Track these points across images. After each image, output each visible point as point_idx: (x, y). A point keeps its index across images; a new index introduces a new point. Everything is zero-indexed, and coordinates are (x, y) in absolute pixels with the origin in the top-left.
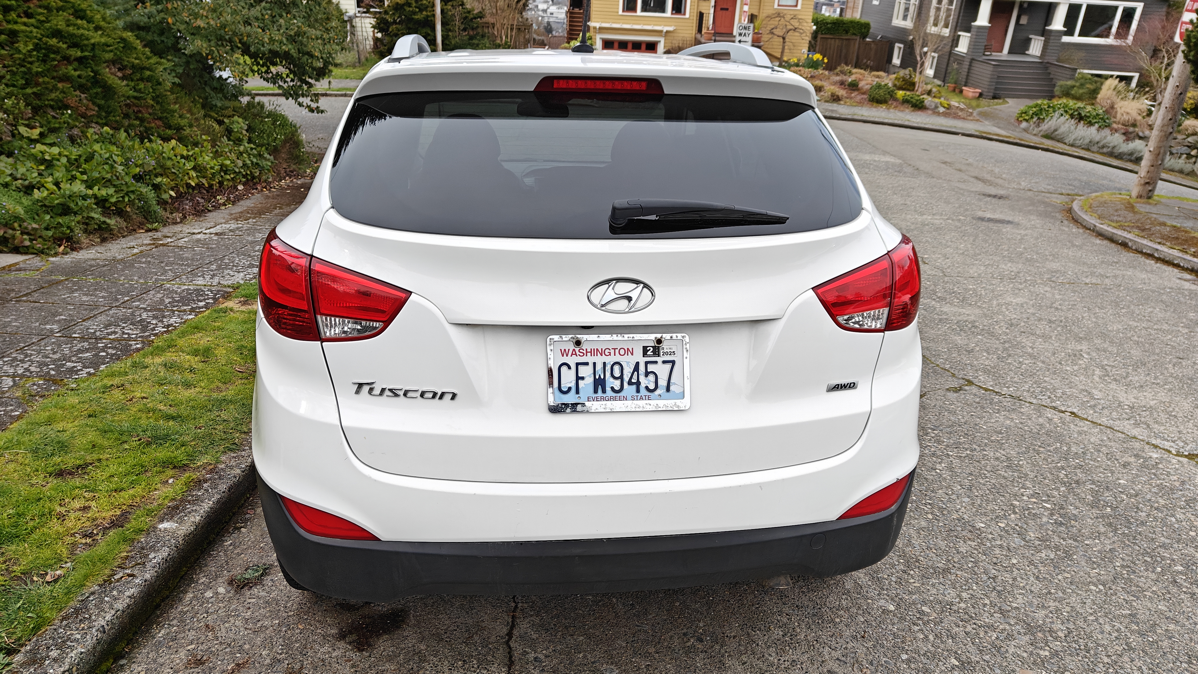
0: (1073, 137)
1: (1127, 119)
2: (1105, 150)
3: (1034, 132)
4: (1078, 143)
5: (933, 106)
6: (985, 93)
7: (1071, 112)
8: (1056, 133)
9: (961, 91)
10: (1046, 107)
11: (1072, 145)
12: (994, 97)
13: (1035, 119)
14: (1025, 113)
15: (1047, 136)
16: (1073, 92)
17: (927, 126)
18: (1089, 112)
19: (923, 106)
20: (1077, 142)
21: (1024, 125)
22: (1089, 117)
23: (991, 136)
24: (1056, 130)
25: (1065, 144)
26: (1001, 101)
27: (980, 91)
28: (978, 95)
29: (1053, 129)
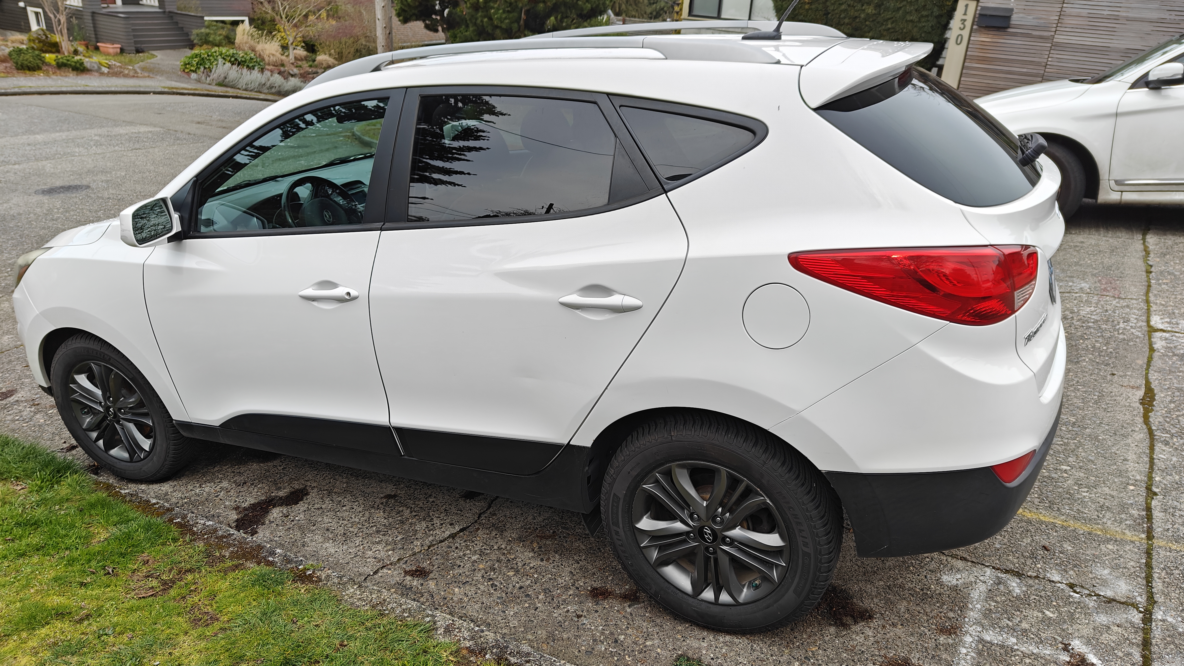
0: (245, 82)
1: (275, 60)
2: (273, 90)
3: (208, 82)
4: (252, 86)
5: (96, 67)
6: (125, 48)
7: (229, 59)
8: (227, 80)
9: (97, 48)
10: (206, 56)
11: (246, 90)
12: (138, 51)
13: (202, 68)
14: (189, 64)
15: (220, 84)
16: (211, 39)
17: (113, 89)
18: (243, 57)
19: (84, 67)
20: (249, 86)
21: (194, 76)
22: (245, 62)
23: (182, 91)
24: (226, 78)
25: (239, 89)
26: (146, 54)
27: (119, 46)
28: (119, 50)
29: (222, 76)
